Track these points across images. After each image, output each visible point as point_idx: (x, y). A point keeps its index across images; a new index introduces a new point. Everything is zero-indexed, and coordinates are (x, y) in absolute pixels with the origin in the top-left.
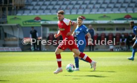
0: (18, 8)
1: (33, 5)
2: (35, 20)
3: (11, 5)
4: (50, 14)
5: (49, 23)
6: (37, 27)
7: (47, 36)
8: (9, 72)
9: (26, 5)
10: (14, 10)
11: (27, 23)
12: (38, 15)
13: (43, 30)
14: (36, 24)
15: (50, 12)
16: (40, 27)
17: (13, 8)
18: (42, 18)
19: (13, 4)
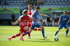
0: (40, 4)
1: (47, 2)
2: (49, 10)
3: (37, 2)
4: (57, 7)
5: (56, 11)
6: (50, 14)
7: (55, 18)
8: (35, 37)
9: (44, 2)
10: (38, 5)
11: (45, 12)
12: (50, 7)
13: (53, 15)
14: (49, 12)
15: (57, 6)
16: (51, 14)
17: (38, 4)
18: (52, 9)
19: (37, 1)
